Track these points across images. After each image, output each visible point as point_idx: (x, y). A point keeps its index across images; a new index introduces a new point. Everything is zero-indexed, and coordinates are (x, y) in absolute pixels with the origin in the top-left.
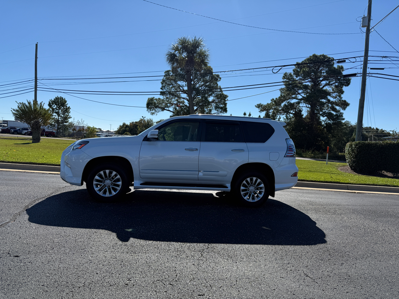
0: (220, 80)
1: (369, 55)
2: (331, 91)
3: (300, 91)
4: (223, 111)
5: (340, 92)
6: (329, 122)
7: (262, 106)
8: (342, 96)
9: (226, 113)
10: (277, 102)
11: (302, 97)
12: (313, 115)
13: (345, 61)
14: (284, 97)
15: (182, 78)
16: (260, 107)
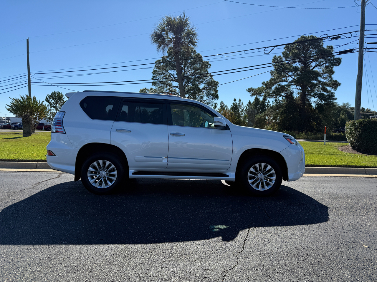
0: (210, 67)
1: (365, 29)
2: (322, 72)
3: (290, 74)
4: (215, 97)
5: (331, 72)
6: (321, 102)
7: (253, 90)
8: (333, 76)
9: (218, 99)
10: (268, 85)
11: (293, 79)
12: (304, 96)
13: (340, 37)
14: (274, 80)
15: (173, 67)
16: (252, 91)
